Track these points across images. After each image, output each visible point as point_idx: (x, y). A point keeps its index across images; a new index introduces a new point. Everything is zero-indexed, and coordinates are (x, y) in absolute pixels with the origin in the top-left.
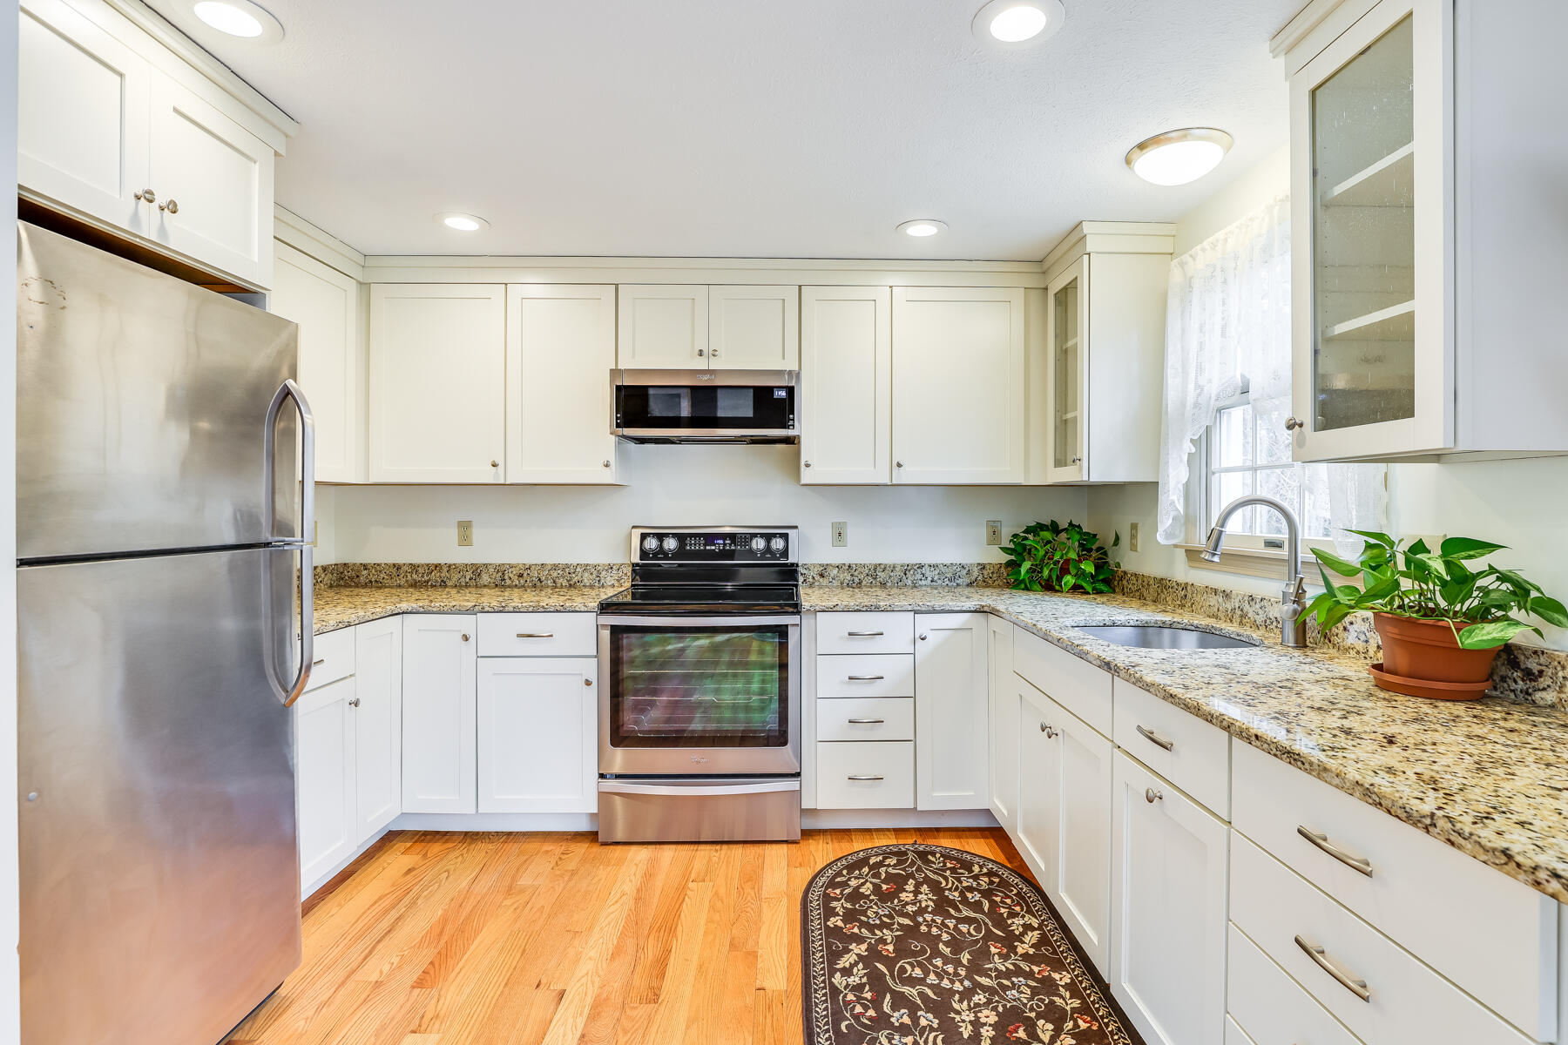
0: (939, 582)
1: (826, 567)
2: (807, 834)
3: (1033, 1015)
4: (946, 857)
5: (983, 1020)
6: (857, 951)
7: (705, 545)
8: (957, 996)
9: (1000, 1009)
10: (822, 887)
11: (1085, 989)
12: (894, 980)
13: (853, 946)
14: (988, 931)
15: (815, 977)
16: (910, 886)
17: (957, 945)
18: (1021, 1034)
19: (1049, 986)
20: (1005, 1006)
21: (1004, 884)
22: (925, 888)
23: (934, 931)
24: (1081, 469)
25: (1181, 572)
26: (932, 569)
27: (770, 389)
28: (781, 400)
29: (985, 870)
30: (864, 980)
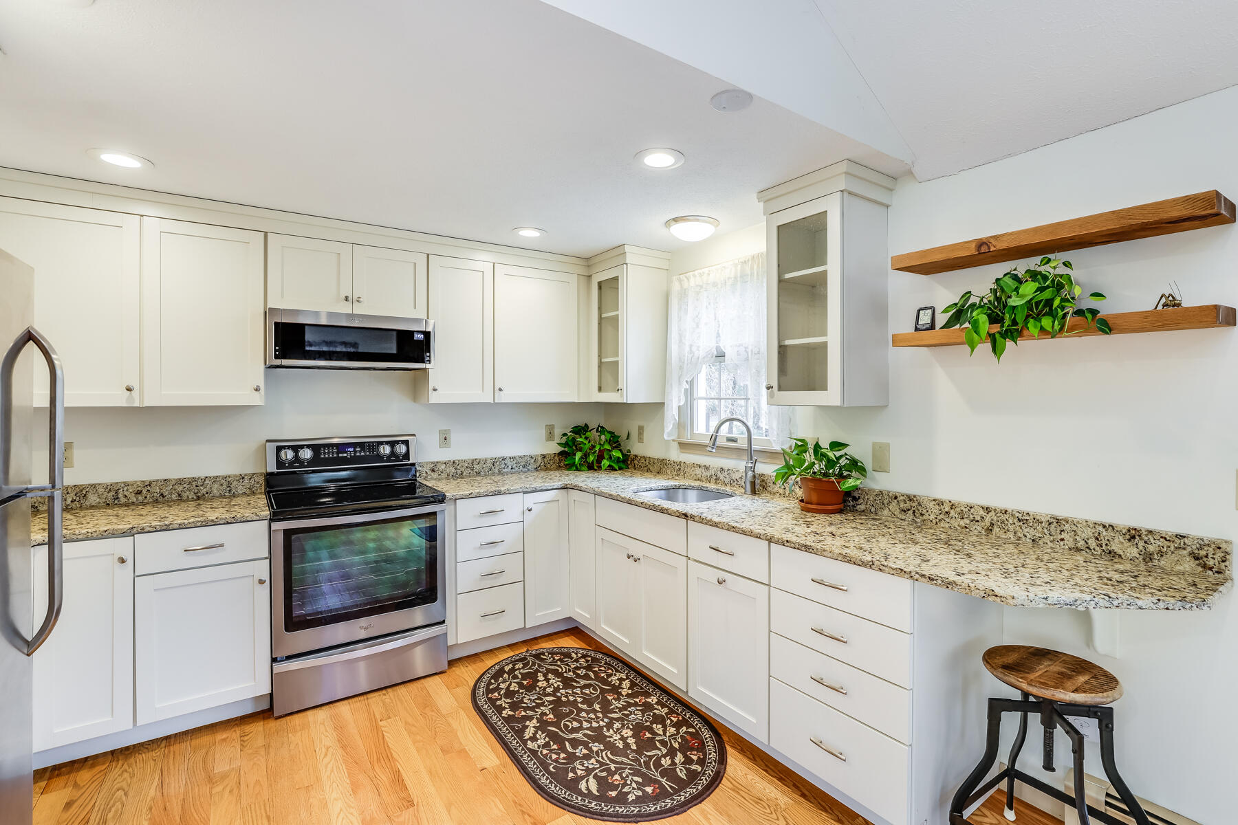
0: (516, 469)
1: (436, 464)
2: (451, 663)
3: (648, 723)
4: (552, 654)
5: (625, 736)
6: (532, 725)
7: (338, 453)
8: (605, 728)
9: (631, 727)
10: (483, 695)
11: (666, 702)
12: (564, 733)
13: (528, 723)
14: (601, 688)
15: (516, 749)
16: (540, 675)
17: (589, 701)
18: (648, 735)
19: (647, 707)
20: (632, 724)
21: (594, 659)
22: (550, 676)
23: (571, 698)
24: (622, 395)
25: (675, 455)
26: (512, 460)
27: (411, 333)
28: (419, 341)
29: (580, 655)
30: (547, 739)
